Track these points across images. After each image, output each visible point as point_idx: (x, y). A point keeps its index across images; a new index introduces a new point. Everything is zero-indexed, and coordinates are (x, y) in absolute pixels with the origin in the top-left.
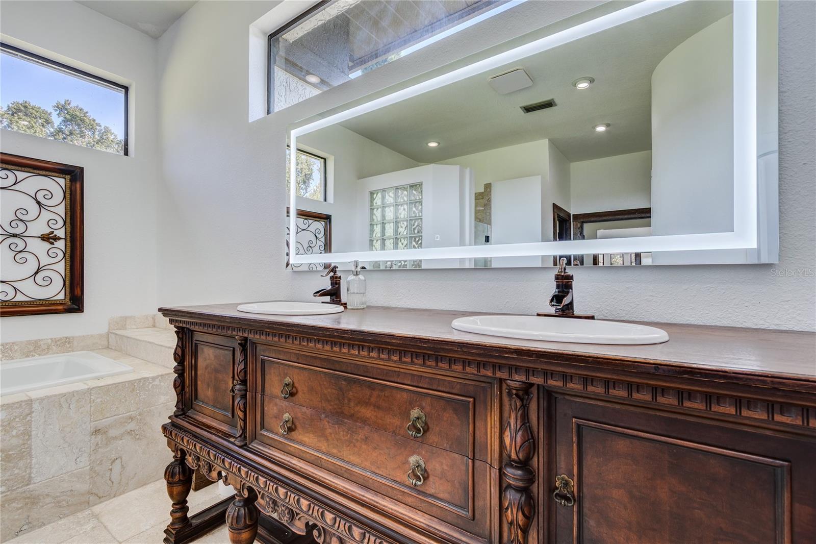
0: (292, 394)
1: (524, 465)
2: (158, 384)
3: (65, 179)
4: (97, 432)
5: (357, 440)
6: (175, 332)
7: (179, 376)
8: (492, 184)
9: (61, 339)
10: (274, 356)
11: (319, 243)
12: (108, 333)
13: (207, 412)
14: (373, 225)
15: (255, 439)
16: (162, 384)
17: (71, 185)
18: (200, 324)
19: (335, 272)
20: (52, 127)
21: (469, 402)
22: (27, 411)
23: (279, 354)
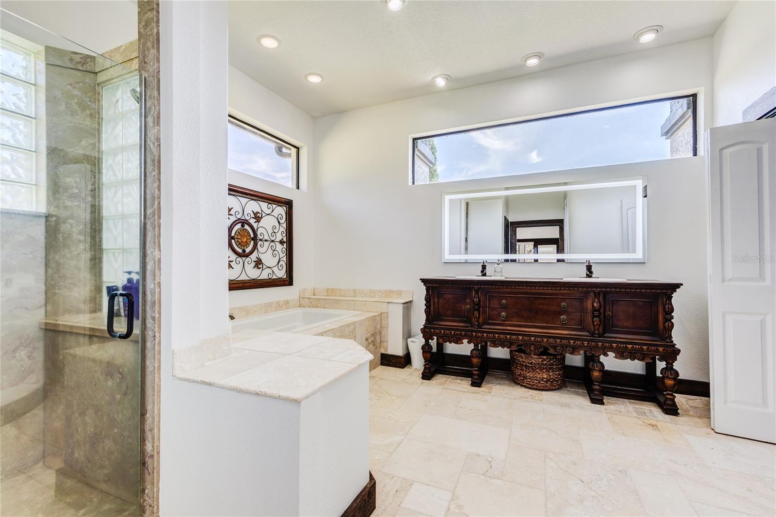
0: (507, 306)
1: (598, 311)
3: (286, 207)
7: (427, 308)
9: (286, 301)
10: (495, 293)
13: (448, 320)
15: (484, 324)
17: (288, 210)
21: (581, 298)
23: (499, 293)
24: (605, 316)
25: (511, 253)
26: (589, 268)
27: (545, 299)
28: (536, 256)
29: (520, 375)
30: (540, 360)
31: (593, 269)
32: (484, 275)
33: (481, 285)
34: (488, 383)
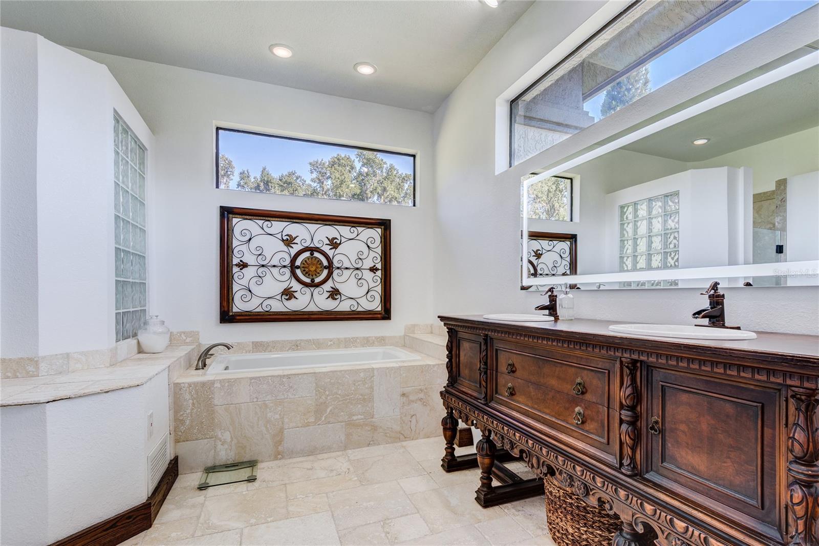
0: (514, 372)
1: (632, 408)
2: (436, 370)
3: (381, 228)
4: (404, 395)
5: (548, 399)
6: (448, 332)
7: (449, 361)
8: (788, 178)
9: (379, 337)
10: (502, 346)
11: (564, 263)
12: (405, 335)
13: (465, 384)
14: (624, 241)
15: (493, 400)
16: (439, 370)
17: (384, 232)
18: (461, 326)
19: (553, 292)
20: (355, 172)
21: (605, 372)
22: (372, 375)
24: (646, 424)
27: (556, 363)
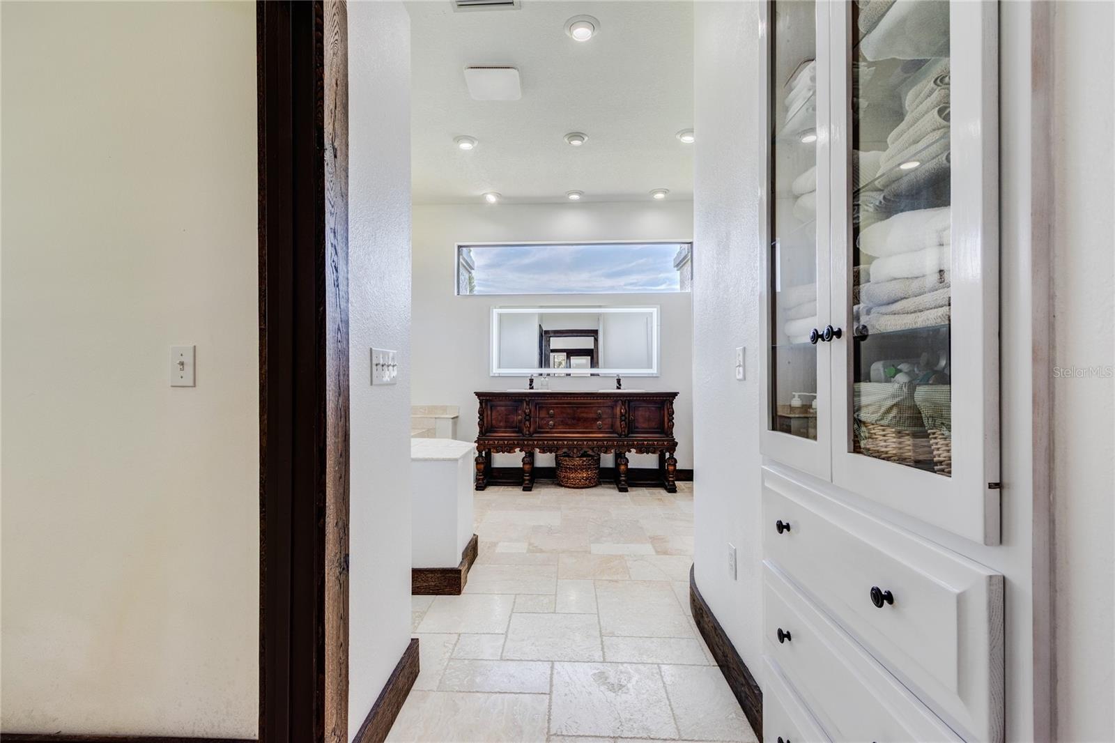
0: (553, 415)
7: (481, 420)
13: (500, 431)
15: (535, 433)
23: (547, 404)
24: (629, 419)
25: (545, 367)
26: (619, 381)
27: (585, 407)
28: (568, 371)
29: (564, 477)
30: (581, 462)
31: (621, 383)
32: (532, 388)
33: (531, 397)
34: (537, 488)
